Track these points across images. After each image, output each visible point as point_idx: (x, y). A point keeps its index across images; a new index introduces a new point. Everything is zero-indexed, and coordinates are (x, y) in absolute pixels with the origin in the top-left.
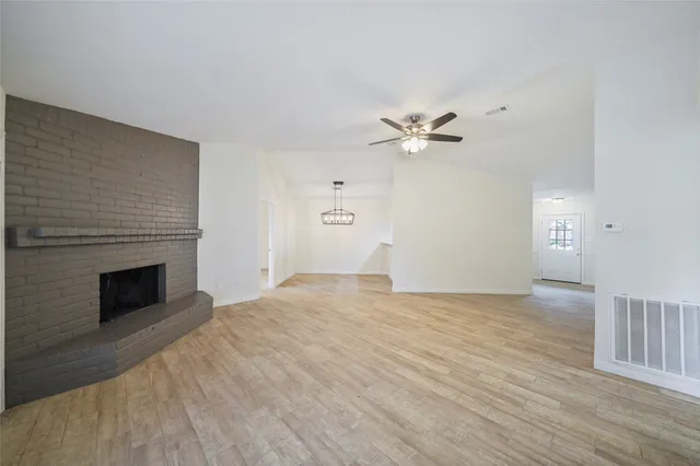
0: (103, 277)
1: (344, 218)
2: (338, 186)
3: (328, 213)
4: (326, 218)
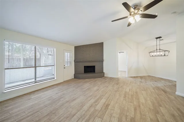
1: (161, 53)
3: (154, 52)
4: (152, 54)
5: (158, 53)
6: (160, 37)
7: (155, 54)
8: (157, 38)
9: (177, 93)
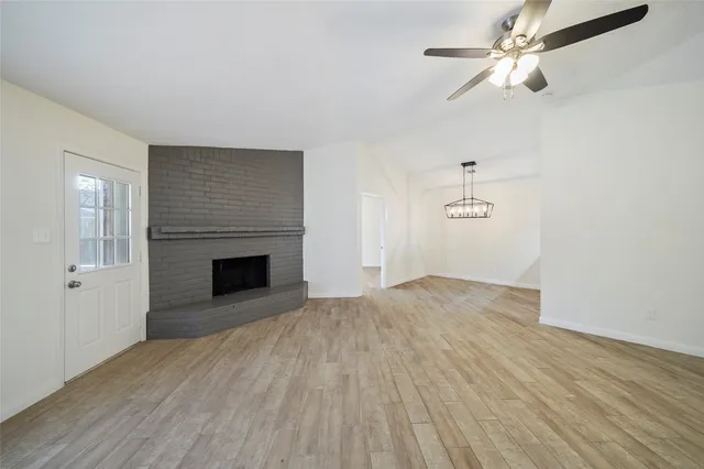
0: (216, 263)
1: (476, 209)
2: (469, 168)
3: (454, 205)
4: (453, 211)
5: (468, 210)
6: (473, 163)
7: (460, 210)
8: (464, 165)
9: (543, 320)
